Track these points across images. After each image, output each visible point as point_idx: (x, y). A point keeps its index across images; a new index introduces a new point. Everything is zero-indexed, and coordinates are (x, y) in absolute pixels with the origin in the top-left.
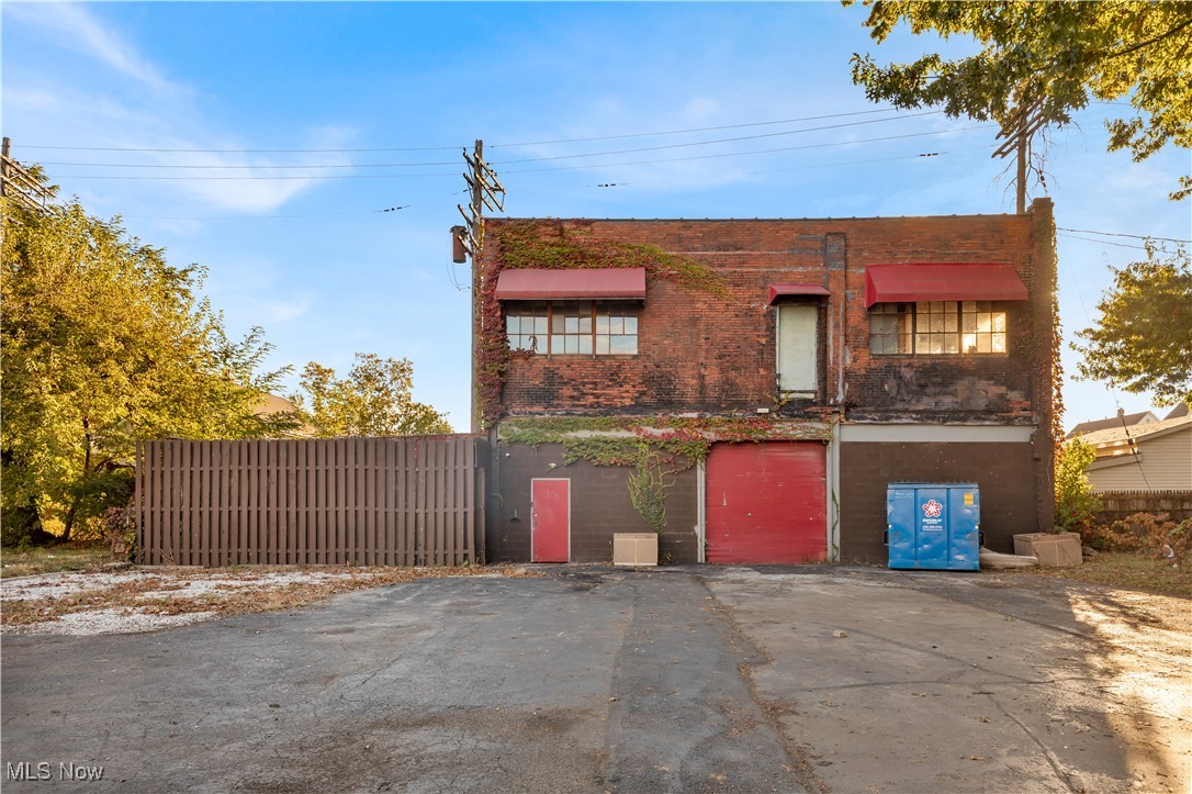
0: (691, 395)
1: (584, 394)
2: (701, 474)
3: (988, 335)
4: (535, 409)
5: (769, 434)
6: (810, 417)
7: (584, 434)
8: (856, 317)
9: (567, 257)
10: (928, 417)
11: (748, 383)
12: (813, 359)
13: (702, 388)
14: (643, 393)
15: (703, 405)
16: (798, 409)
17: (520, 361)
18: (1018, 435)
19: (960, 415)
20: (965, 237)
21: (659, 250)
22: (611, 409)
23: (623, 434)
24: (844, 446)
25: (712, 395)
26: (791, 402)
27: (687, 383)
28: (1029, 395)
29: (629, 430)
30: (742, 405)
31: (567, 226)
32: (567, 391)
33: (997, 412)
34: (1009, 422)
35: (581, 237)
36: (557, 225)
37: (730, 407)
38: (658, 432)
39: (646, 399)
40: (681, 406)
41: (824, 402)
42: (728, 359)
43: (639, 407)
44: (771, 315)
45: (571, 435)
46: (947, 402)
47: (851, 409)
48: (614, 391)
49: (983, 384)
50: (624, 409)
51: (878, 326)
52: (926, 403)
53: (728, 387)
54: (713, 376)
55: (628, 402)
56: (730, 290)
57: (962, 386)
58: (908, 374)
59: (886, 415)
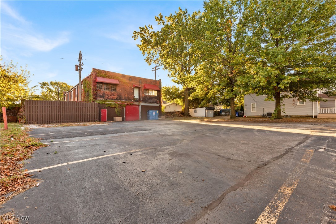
0: (124, 98)
1: (109, 97)
2: (125, 109)
3: (155, 93)
4: (101, 98)
5: (133, 104)
6: (138, 102)
7: (109, 103)
8: (143, 90)
9: (107, 76)
10: (150, 103)
11: (131, 97)
12: (138, 95)
13: (125, 97)
14: (117, 97)
15: (125, 100)
16: (136, 101)
17: (99, 91)
18: (158, 105)
19: (153, 103)
20: (153, 82)
21: (120, 78)
22: (113, 99)
23: (115, 103)
24: (141, 105)
25: (126, 98)
26: (136, 100)
27: (123, 97)
28: (159, 101)
29: (115, 102)
30: (130, 100)
31: (106, 72)
32: (106, 96)
33: (156, 102)
34: (157, 104)
35: (109, 74)
36: (105, 71)
37: (129, 100)
38: (119, 103)
39: (118, 98)
40: (122, 99)
41: (139, 100)
42: (128, 94)
43: (117, 99)
44: (133, 89)
45: (107, 103)
46: (152, 101)
47: (143, 101)
48: (113, 97)
49: (155, 99)
50: (115, 99)
51: (145, 91)
52: (150, 101)
53: (128, 97)
54: (126, 96)
55: (115, 98)
56: (128, 85)
57: (153, 99)
58: (148, 97)
59: (146, 102)
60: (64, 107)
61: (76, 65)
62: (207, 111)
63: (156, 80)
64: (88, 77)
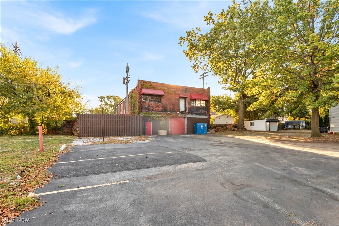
0: (169, 110)
1: (154, 109)
2: (170, 121)
3: (203, 104)
4: (146, 111)
5: (179, 116)
6: (184, 114)
7: (154, 115)
8: (189, 100)
9: (152, 87)
10: (197, 114)
11: (176, 108)
12: (184, 106)
13: (170, 109)
14: (162, 109)
15: (170, 111)
16: (182, 113)
17: (144, 103)
18: (206, 117)
19: (200, 114)
20: (201, 91)
21: (165, 88)
22: (158, 111)
23: (159, 115)
24: (188, 118)
25: (172, 110)
26: (181, 111)
27: (168, 108)
28: (208, 112)
29: (160, 115)
30: (175, 112)
31: (151, 83)
32: (151, 108)
33: (204, 114)
34: (206, 115)
35: (154, 85)
36: (150, 82)
37: (174, 112)
38: (164, 115)
39: (163, 110)
40: (167, 111)
41: (185, 112)
42: (173, 105)
43: (162, 111)
44: (179, 99)
45: (152, 115)
46: (199, 112)
47: (189, 113)
48: (158, 109)
49: (203, 110)
50: (160, 111)
51: (191, 102)
52: (197, 112)
53: (174, 109)
54: (172, 107)
55: (160, 110)
56: (174, 95)
57: (201, 110)
58: (195, 108)
59: (192, 114)
60: (111, 120)
61: (123, 78)
62: (268, 124)
63: (204, 88)
64: (134, 90)
